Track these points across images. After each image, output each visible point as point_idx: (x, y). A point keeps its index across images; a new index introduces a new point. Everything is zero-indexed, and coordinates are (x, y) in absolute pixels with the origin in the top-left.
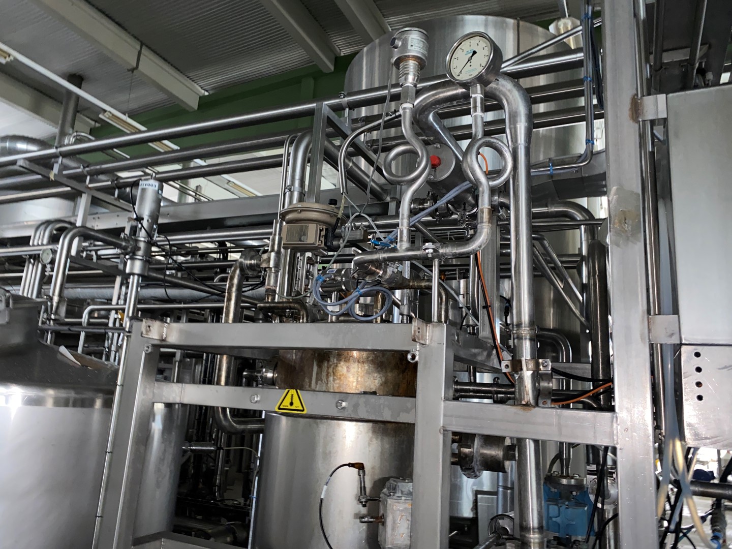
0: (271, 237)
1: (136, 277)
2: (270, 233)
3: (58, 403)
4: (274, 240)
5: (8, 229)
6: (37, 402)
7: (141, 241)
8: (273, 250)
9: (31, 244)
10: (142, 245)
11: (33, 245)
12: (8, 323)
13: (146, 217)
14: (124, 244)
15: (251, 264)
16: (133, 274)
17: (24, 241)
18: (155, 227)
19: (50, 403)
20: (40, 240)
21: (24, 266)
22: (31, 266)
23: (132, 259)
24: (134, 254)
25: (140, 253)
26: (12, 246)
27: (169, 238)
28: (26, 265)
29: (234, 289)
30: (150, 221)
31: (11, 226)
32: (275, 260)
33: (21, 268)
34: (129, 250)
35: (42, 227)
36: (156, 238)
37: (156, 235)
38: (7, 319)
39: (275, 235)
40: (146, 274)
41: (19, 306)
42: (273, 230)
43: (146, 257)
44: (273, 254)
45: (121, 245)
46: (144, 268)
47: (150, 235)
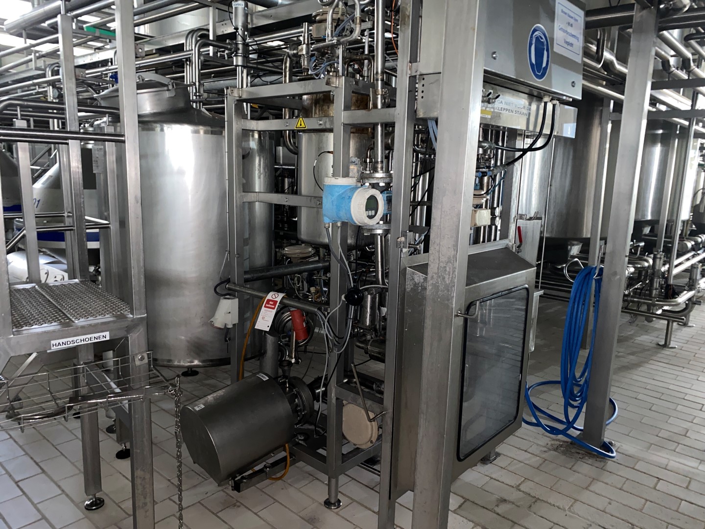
0: (303, 34)
1: (240, 67)
2: (302, 32)
3: (206, 132)
4: (304, 37)
5: (169, 39)
6: (197, 132)
7: (239, 44)
8: (304, 43)
9: (185, 50)
10: (240, 46)
11: (187, 51)
12: (175, 96)
13: (240, 28)
14: (229, 47)
15: (294, 53)
16: (239, 66)
17: (179, 48)
18: (246, 33)
19: (202, 132)
20: (190, 46)
21: (184, 68)
22: (188, 67)
23: (236, 56)
24: (237, 53)
25: (240, 51)
26: (175, 52)
27: (256, 39)
28: (185, 66)
29: (288, 70)
30: (242, 29)
31: (170, 36)
32: (306, 49)
33: (181, 69)
34: (233, 50)
35: (190, 36)
36: (248, 40)
37: (248, 38)
38: (174, 94)
39: (305, 33)
40: (245, 65)
41: (178, 87)
42: (303, 29)
43: (243, 54)
44: (305, 46)
45: (228, 48)
46: (243, 61)
47: (244, 39)
